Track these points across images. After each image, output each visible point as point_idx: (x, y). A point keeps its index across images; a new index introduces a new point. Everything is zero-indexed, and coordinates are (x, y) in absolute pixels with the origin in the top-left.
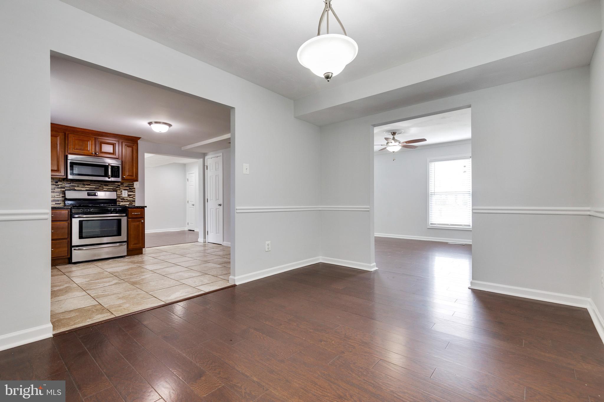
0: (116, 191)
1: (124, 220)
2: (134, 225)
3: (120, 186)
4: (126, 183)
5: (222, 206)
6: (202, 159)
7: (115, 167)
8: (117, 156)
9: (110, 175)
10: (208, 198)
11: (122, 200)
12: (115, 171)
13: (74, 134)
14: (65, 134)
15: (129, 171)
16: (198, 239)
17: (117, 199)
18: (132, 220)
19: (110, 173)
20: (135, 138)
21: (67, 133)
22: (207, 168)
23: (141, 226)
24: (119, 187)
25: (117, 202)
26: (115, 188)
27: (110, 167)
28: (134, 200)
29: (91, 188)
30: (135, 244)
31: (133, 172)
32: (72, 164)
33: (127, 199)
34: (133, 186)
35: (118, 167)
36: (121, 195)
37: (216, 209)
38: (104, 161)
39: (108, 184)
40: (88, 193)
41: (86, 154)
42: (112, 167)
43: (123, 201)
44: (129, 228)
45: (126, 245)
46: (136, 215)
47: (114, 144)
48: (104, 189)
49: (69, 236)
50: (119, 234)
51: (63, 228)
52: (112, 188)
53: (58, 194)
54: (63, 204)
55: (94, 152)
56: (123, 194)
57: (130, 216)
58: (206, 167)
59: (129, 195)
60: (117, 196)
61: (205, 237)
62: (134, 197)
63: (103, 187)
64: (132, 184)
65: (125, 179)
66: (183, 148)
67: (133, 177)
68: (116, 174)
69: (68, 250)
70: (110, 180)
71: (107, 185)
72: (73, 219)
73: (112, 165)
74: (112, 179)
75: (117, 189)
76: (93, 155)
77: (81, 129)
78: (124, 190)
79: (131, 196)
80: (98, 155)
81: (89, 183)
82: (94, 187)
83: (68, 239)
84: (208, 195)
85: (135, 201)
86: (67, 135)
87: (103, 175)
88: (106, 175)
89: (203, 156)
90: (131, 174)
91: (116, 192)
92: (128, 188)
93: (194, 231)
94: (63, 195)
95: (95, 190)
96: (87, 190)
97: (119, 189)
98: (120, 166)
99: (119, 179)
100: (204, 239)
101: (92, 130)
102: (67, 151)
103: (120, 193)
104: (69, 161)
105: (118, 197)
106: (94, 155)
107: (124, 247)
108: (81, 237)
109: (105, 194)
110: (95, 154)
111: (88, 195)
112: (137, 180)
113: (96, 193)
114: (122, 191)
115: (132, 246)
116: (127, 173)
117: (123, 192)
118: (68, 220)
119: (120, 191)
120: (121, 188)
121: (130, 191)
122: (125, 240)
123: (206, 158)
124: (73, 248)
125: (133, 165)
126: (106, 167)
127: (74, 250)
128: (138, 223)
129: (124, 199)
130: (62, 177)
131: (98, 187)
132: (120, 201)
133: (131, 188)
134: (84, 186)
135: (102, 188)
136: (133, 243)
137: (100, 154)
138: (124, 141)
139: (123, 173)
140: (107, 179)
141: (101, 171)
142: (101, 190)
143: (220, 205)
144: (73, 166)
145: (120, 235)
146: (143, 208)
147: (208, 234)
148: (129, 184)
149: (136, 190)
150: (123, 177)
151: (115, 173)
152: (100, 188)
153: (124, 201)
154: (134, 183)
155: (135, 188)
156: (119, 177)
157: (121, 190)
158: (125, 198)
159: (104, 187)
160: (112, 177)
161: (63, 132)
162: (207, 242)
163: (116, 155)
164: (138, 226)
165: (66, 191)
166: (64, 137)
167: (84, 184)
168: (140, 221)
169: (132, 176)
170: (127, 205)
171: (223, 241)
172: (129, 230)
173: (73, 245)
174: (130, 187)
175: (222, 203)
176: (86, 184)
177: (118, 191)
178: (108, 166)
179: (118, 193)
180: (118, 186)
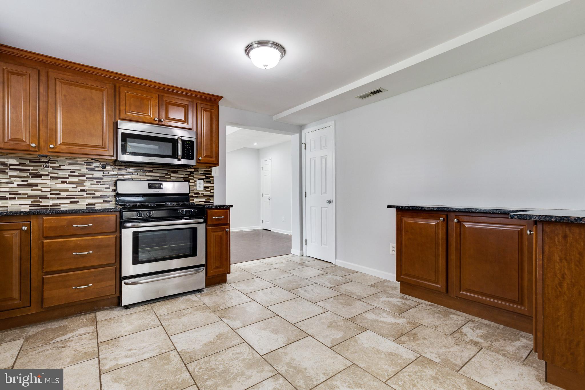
0: (189, 181)
1: (201, 229)
2: (215, 236)
3: (193, 173)
4: (202, 169)
5: (333, 204)
6: (298, 134)
7: (187, 142)
8: (189, 126)
9: (180, 155)
10: (306, 191)
11: (196, 195)
12: (187, 149)
13: (129, 87)
14: (115, 86)
15: (207, 150)
16: (292, 250)
17: (189, 193)
18: (212, 229)
19: (180, 153)
20: (214, 97)
21: (117, 85)
22: (305, 146)
23: (225, 237)
24: (192, 175)
25: (190, 198)
26: (187, 176)
27: (180, 142)
28: (211, 194)
29: (153, 176)
30: (217, 268)
31: (212, 152)
32: (126, 137)
33: (203, 194)
34: (210, 174)
35: (192, 142)
36: (195, 187)
37: (322, 207)
38: (172, 132)
39: (177, 170)
40: (149, 184)
41: (146, 121)
42: (184, 142)
43: (197, 197)
44: (208, 242)
45: (204, 271)
46: (219, 219)
47: (185, 106)
48: (172, 179)
49: (118, 259)
50: (193, 252)
51: (107, 246)
52: (182, 176)
53: (108, 186)
54: (115, 203)
55: (158, 117)
56: (197, 185)
57: (209, 222)
58: (303, 146)
59: (205, 188)
60: (189, 189)
61: (302, 249)
62: (212, 191)
63: (170, 175)
64: (209, 170)
65: (201, 161)
66: (275, 118)
67: (212, 159)
68: (189, 154)
69: (116, 285)
70: (180, 163)
71: (176, 172)
72: (124, 230)
73: (183, 138)
74: (184, 162)
75: (190, 178)
76: (155, 122)
77: (139, 79)
78: (199, 179)
79: (208, 188)
80: (163, 123)
81: (151, 169)
82: (158, 175)
83: (115, 264)
84: (307, 187)
85: (213, 197)
86: (117, 90)
87: (171, 154)
88: (175, 155)
89: (300, 128)
90: (210, 154)
91: (188, 183)
92: (204, 177)
93: (270, 230)
94: (115, 188)
95: (160, 180)
96: (148, 180)
97: (192, 178)
98: (194, 140)
99: (193, 162)
100: (300, 250)
101: (155, 82)
102: (117, 115)
103: (193, 184)
104: (120, 132)
105: (191, 190)
106: (157, 122)
107: (202, 274)
108: (136, 261)
109: (174, 186)
110: (159, 121)
111: (149, 188)
112: (217, 164)
113: (161, 184)
114: (196, 181)
115: (211, 272)
116: (204, 153)
117: (198, 182)
118: (116, 231)
119: (193, 181)
120: (195, 176)
121: (207, 182)
122: (203, 262)
123: (304, 132)
124: (123, 282)
125: (212, 140)
126: (174, 142)
127: (125, 283)
128: (221, 233)
129: (199, 194)
130: (110, 158)
131: (164, 175)
132: (193, 197)
133: (208, 177)
134: (144, 174)
135: (169, 177)
136: (214, 266)
137: (165, 122)
138: (200, 102)
139: (199, 152)
140: (175, 161)
141: (168, 149)
142: (168, 180)
143: (330, 202)
144: (126, 139)
145: (196, 255)
146: (227, 208)
147: (306, 244)
148: (205, 171)
149: (215, 179)
150: (199, 159)
151: (187, 152)
152: (166, 177)
153: (200, 197)
154: (211, 169)
155: (213, 177)
156: (193, 159)
157: (195, 179)
158: (200, 192)
159: (172, 175)
160: (183, 158)
161: (112, 84)
162: (305, 255)
163: (188, 124)
164: (221, 237)
165: (118, 181)
166: (113, 91)
167: (144, 171)
168: (224, 229)
169: (212, 157)
170: (203, 203)
171: (336, 258)
172: (208, 245)
173: (123, 275)
174: (207, 175)
175: (333, 199)
176: (147, 171)
177: (191, 181)
178: (177, 140)
179: (191, 184)
180: (191, 173)
